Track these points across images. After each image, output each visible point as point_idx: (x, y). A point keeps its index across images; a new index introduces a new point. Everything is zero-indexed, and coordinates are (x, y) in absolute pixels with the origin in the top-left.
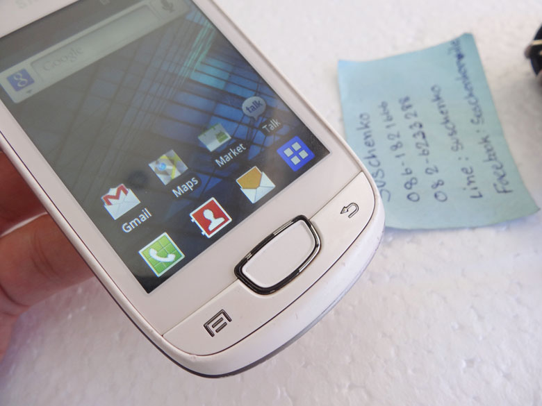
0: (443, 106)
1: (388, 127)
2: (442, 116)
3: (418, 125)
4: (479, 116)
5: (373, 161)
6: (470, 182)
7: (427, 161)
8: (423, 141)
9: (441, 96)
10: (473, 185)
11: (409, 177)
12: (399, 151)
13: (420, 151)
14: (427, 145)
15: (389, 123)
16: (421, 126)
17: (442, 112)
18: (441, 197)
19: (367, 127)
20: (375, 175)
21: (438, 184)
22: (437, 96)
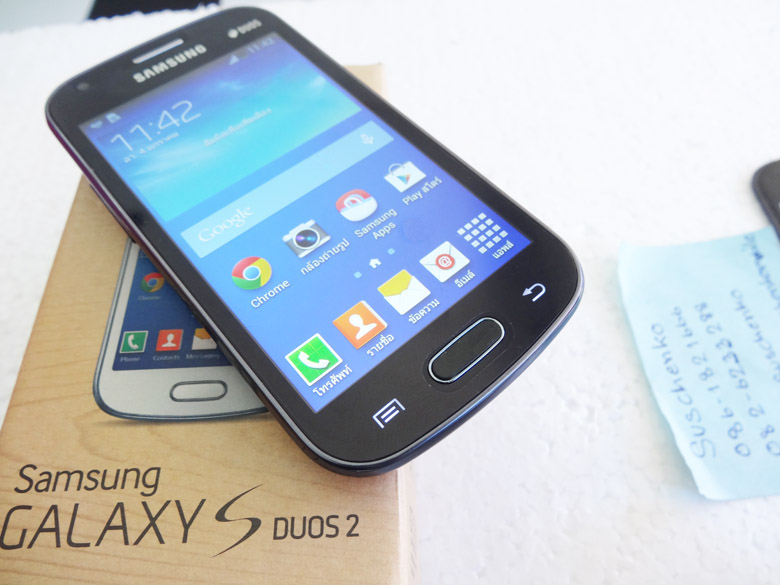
0: (751, 318)
1: (689, 346)
2: (754, 332)
3: (726, 343)
5: (682, 394)
7: (749, 398)
8: (736, 366)
9: (745, 303)
11: (731, 421)
12: (711, 382)
13: (737, 382)
14: (743, 373)
15: (690, 340)
16: (730, 345)
17: (751, 326)
18: (775, 449)
19: (664, 345)
20: (689, 417)
21: (768, 431)
22: (740, 303)
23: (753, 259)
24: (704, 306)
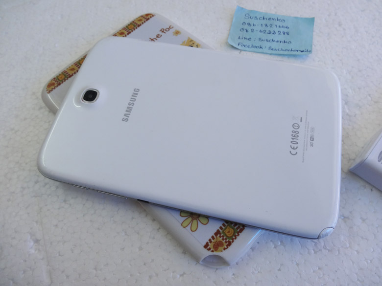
0: (281, 42)
1: (276, 25)
2: (276, 41)
4: (272, 49)
5: (263, 18)
6: (245, 39)
7: (257, 31)
8: (267, 32)
10: (243, 39)
11: (252, 25)
12: (264, 26)
13: (262, 30)
14: (264, 33)
15: (278, 26)
16: (273, 34)
17: (278, 41)
18: (242, 30)
19: (278, 20)
20: (256, 17)
21: (247, 31)
22: (286, 42)
23: (302, 50)
24: (288, 34)
